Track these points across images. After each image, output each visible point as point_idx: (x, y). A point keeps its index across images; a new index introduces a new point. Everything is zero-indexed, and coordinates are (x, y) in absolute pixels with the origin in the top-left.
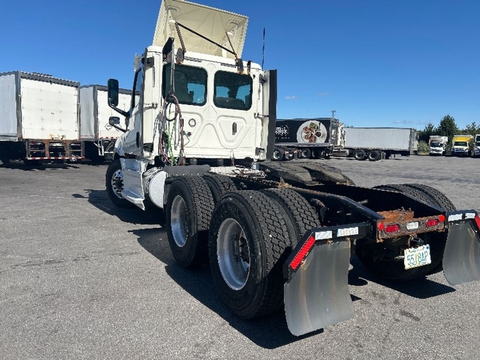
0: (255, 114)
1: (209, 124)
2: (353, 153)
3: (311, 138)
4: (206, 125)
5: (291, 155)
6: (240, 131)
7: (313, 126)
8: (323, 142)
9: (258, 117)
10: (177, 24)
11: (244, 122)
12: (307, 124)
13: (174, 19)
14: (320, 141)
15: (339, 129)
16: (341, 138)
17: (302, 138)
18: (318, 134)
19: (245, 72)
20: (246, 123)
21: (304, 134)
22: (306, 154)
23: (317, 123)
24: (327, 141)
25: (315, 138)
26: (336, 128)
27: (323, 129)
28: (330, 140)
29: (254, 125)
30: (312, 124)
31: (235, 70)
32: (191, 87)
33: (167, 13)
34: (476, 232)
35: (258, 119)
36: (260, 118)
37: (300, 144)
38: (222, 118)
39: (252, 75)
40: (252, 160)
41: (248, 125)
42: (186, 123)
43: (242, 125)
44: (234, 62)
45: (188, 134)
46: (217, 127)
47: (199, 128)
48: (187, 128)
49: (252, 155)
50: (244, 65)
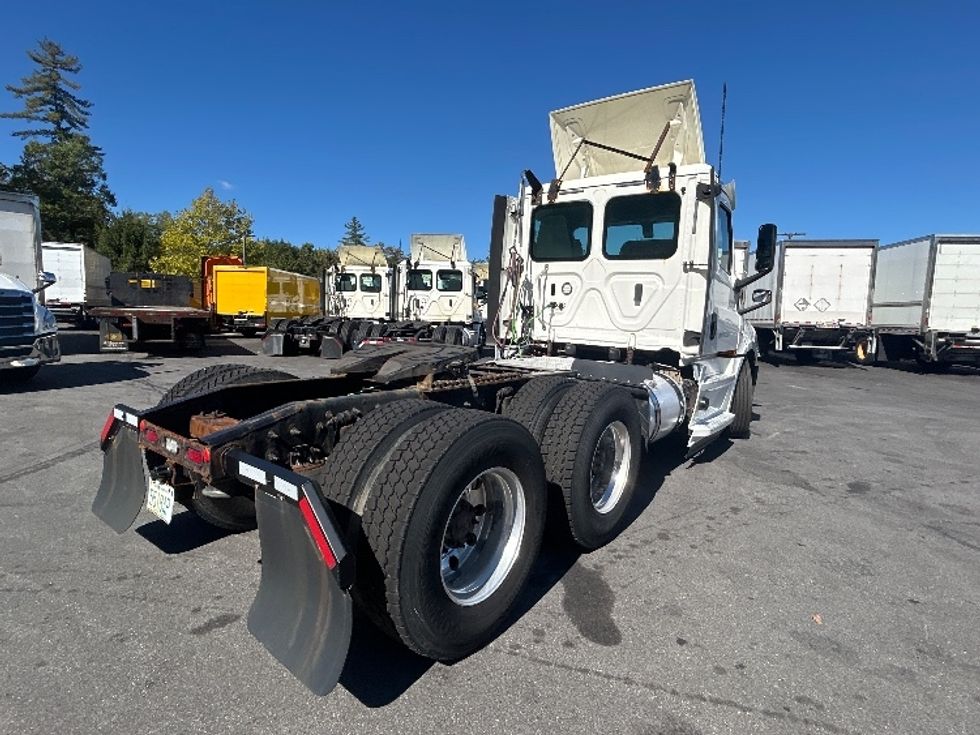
0: (685, 264)
1: (594, 289)
4: (589, 290)
6: (646, 304)
9: (692, 269)
11: (661, 282)
19: (664, 187)
20: (664, 283)
29: (682, 286)
31: (643, 190)
35: (693, 273)
36: (697, 271)
38: (618, 277)
39: (678, 190)
40: (677, 355)
41: (668, 287)
42: (558, 289)
43: (654, 287)
44: (641, 176)
45: (561, 307)
46: (607, 292)
47: (577, 298)
48: (559, 298)
49: (676, 344)
50: (661, 175)
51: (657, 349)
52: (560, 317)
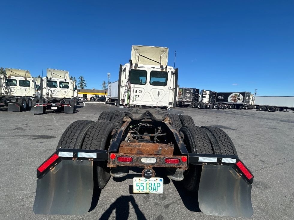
0: (169, 88)
1: (147, 92)
2: (258, 107)
3: (235, 101)
5: (223, 107)
6: (161, 95)
7: (236, 96)
8: (241, 102)
9: (170, 89)
10: (139, 55)
12: (233, 94)
13: (138, 53)
14: (239, 102)
15: (251, 97)
16: (252, 101)
17: (230, 100)
18: (239, 99)
19: (164, 70)
20: (164, 91)
21: (231, 99)
22: (232, 107)
23: (239, 94)
24: (243, 102)
25: (237, 100)
26: (249, 97)
27: (241, 97)
28: (245, 101)
29: (168, 93)
30: (236, 94)
31: (160, 70)
32: (141, 78)
33: (135, 51)
34: (241, 175)
35: (170, 90)
36: (171, 89)
37: (230, 103)
38: (153, 90)
39: (167, 72)
40: (167, 107)
41: (165, 92)
42: (138, 91)
43: (162, 92)
44: (159, 67)
45: (139, 96)
46: (151, 93)
47: (143, 94)
48: (138, 94)
49: (167, 105)
50: (164, 68)
51: (163, 106)
52: (138, 98)
